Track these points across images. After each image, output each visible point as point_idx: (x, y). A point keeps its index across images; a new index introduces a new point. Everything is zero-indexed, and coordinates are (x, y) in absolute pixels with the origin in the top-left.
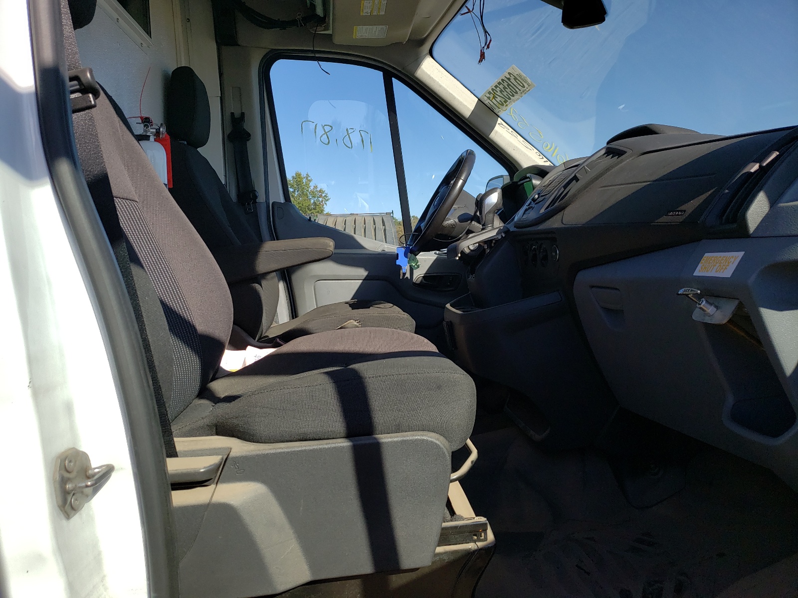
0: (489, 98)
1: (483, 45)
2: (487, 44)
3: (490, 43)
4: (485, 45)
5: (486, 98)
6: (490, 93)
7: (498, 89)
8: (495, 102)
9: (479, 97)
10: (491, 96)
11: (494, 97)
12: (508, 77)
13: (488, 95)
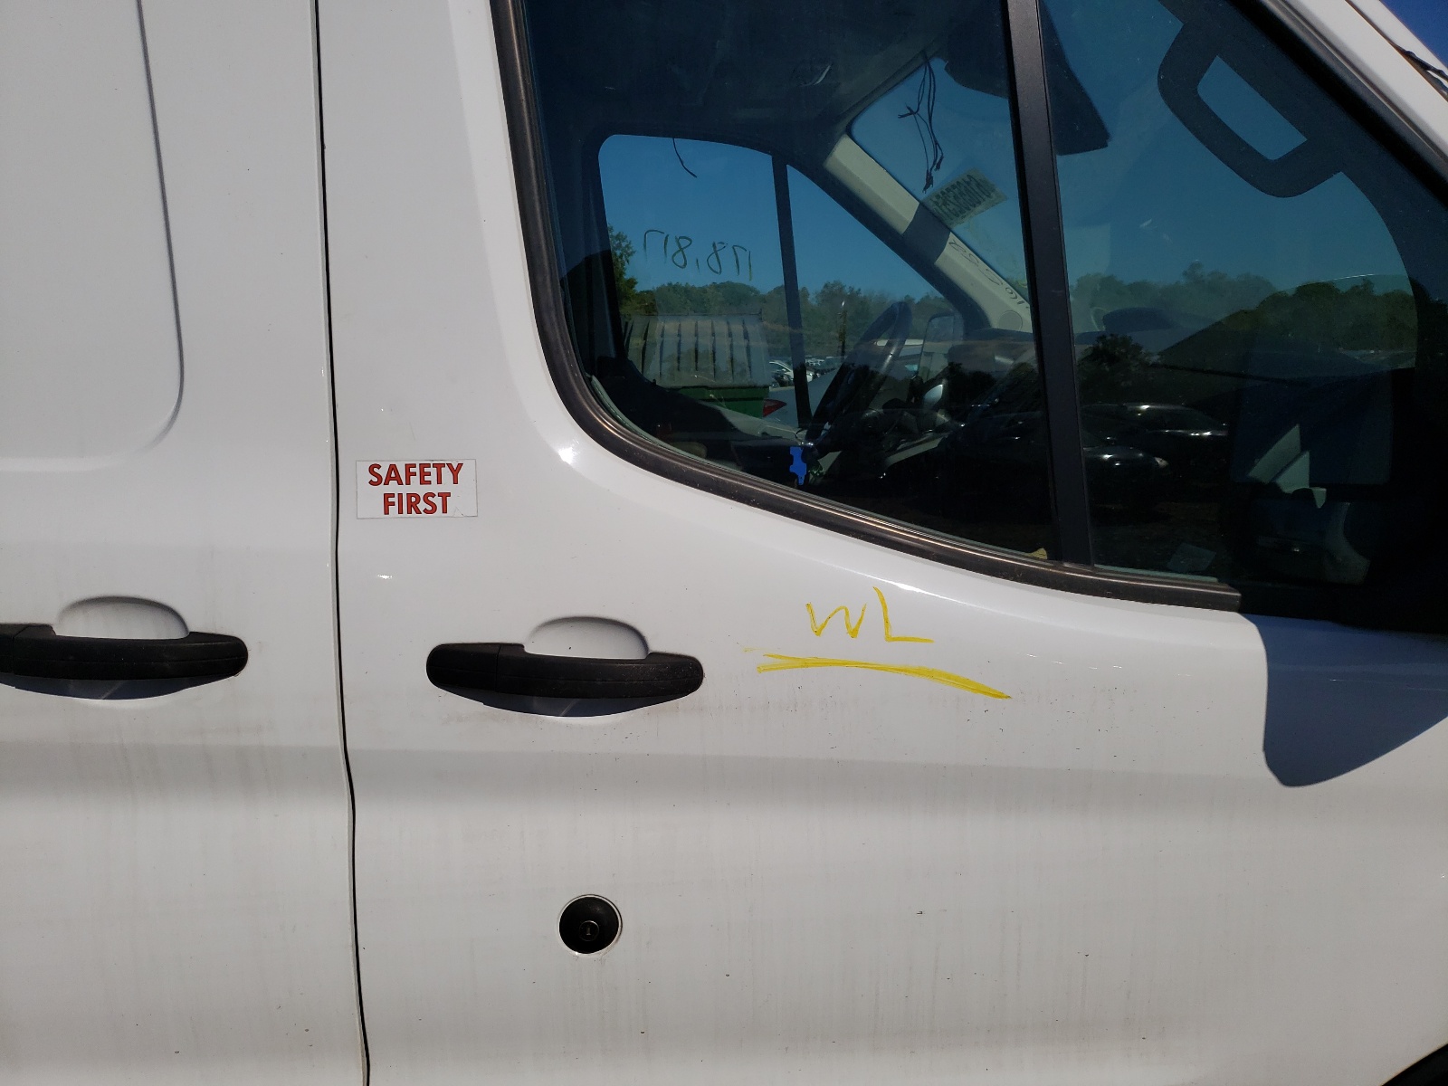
0: (936, 203)
1: (931, 164)
2: (938, 161)
3: (941, 160)
4: (934, 164)
5: (932, 203)
6: (938, 196)
7: (951, 194)
8: (946, 211)
9: (921, 199)
10: (941, 201)
11: (945, 204)
12: (967, 180)
13: (935, 199)
